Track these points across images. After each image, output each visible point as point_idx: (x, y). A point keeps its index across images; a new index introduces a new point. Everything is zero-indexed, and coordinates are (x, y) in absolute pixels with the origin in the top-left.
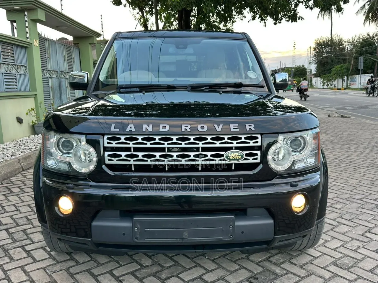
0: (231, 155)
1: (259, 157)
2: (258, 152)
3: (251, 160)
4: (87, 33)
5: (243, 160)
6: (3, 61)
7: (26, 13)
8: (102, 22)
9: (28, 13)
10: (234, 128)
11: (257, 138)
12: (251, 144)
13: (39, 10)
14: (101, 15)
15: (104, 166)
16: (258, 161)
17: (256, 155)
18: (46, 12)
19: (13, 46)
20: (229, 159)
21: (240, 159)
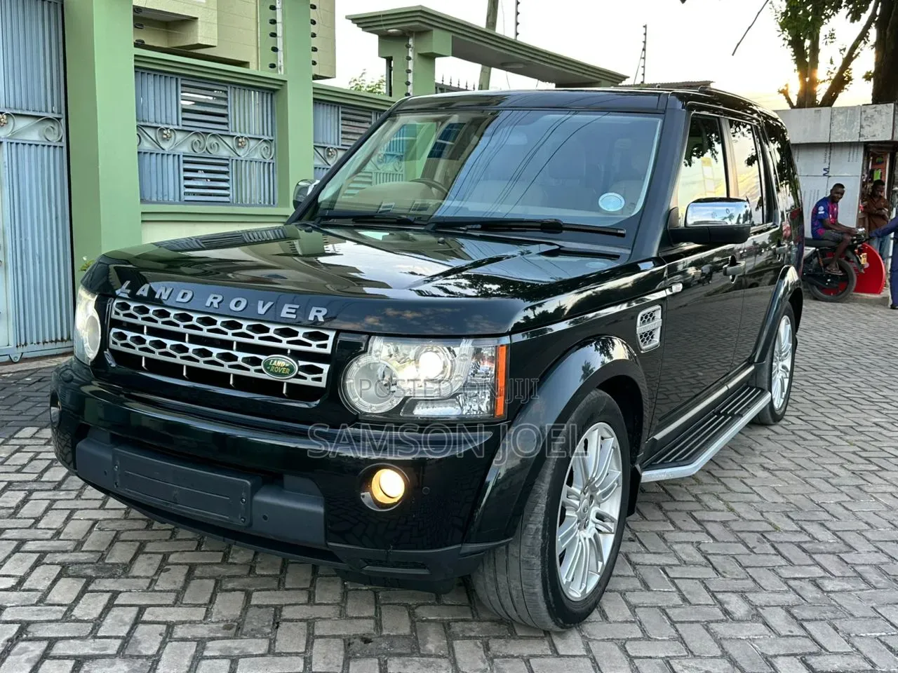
0: (273, 363)
1: (324, 376)
2: (326, 367)
3: (309, 381)
4: (581, 74)
5: (294, 377)
6: (342, 145)
7: (411, 42)
8: (645, 42)
9: (415, 42)
10: (287, 313)
11: (326, 337)
12: (314, 347)
13: (436, 32)
14: (645, 27)
15: (107, 352)
16: (323, 384)
17: (321, 371)
18: (454, 35)
19: (371, 112)
20: (268, 371)
21: (287, 374)
